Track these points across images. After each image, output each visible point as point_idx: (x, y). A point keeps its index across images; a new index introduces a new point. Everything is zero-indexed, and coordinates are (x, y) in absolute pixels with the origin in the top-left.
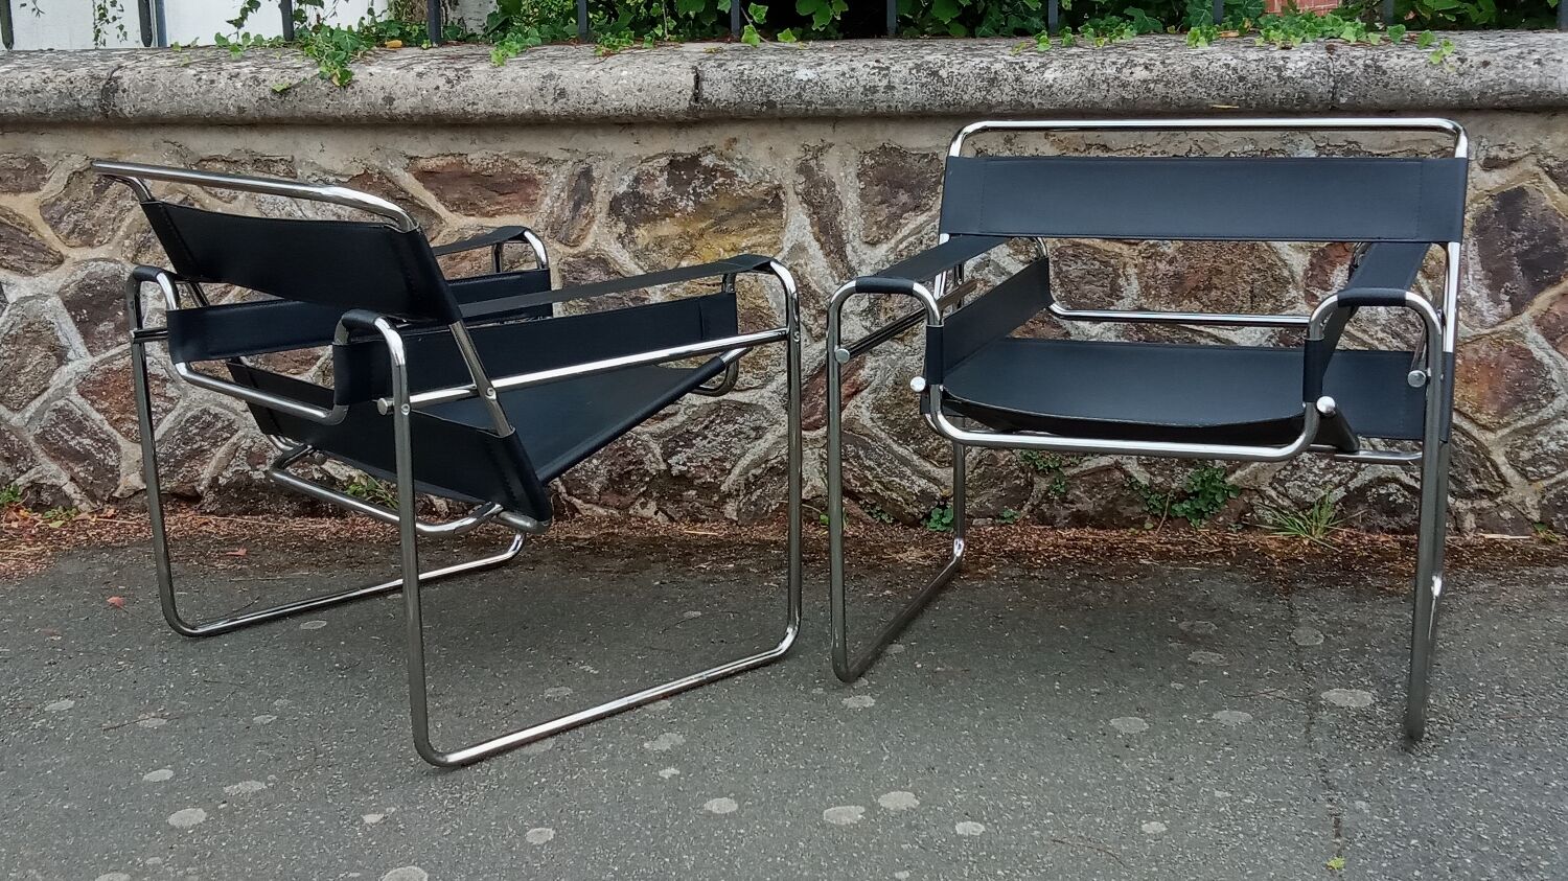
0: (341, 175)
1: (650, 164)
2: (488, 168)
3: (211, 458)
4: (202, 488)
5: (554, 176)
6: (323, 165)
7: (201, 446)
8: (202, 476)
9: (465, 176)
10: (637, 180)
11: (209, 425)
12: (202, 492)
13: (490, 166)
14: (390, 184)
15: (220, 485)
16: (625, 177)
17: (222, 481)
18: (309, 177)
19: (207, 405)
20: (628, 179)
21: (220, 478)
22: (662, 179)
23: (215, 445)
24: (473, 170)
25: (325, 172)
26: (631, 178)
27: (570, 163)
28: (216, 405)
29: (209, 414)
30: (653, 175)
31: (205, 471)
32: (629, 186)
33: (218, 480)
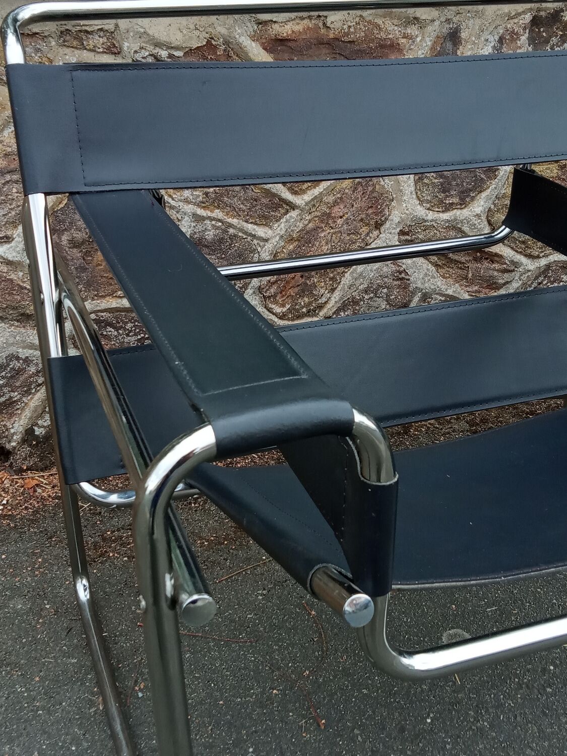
0: (177, 48)
1: (516, 21)
2: (347, 34)
3: (23, 409)
4: (14, 444)
5: (418, 39)
6: (156, 35)
7: (11, 398)
8: (12, 431)
9: (322, 43)
10: (501, 40)
11: (19, 372)
12: (14, 448)
13: (352, 30)
14: (235, 57)
15: (38, 436)
16: (491, 38)
17: (38, 431)
18: (136, 52)
19: (12, 350)
20: (493, 39)
21: (36, 428)
22: (524, 38)
23: (28, 392)
24: (332, 36)
25: (158, 44)
26: (497, 38)
27: (437, 23)
28: (24, 348)
29: (18, 358)
30: (517, 34)
31: (16, 425)
32: (494, 47)
33: (34, 431)
